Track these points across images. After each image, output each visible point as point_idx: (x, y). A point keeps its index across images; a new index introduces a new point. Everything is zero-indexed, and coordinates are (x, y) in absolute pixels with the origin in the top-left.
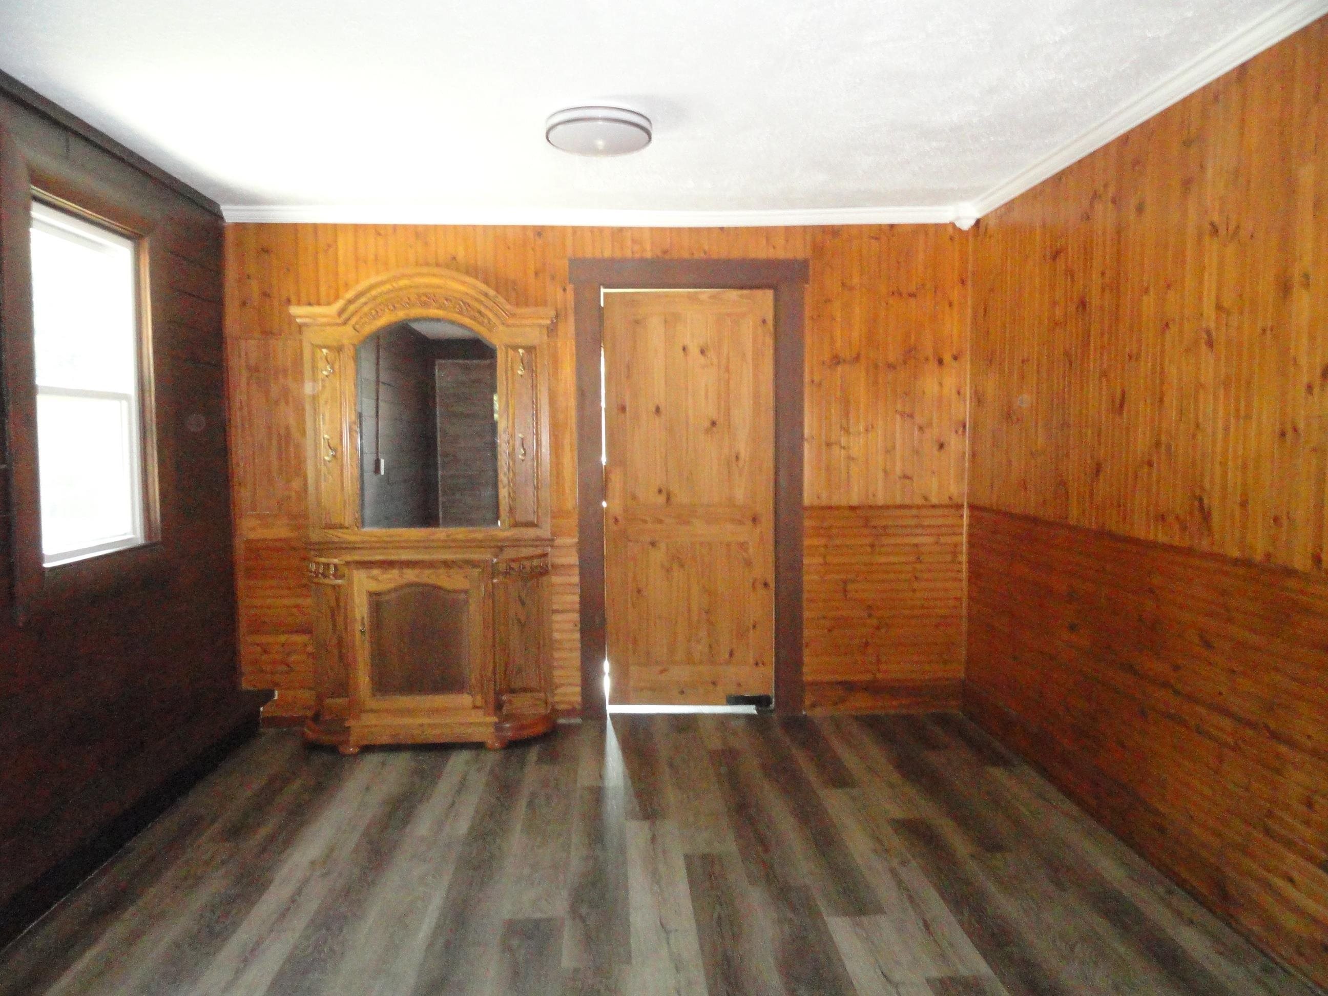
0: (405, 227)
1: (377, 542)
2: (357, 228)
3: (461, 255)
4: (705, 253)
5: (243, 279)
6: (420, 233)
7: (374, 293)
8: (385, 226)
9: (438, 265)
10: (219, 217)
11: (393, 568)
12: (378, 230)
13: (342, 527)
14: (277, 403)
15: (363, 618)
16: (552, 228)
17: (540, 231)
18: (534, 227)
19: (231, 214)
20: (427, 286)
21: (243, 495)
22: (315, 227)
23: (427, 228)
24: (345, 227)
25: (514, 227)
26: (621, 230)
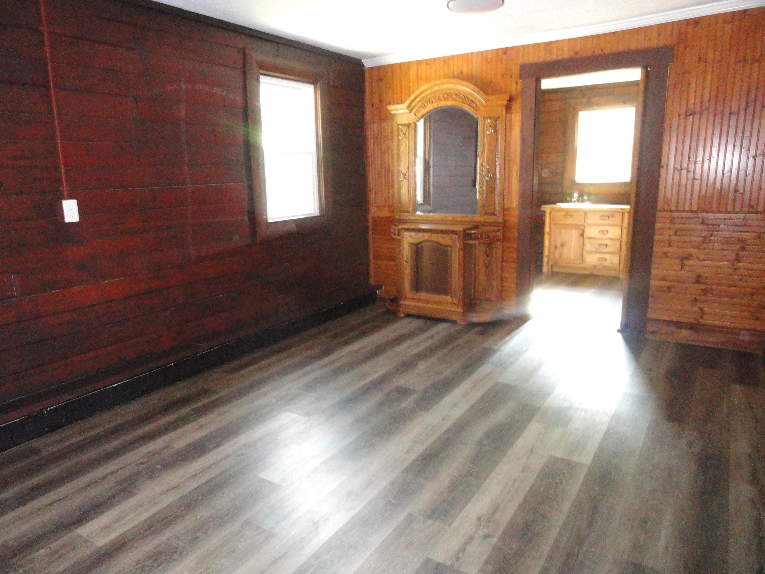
0: (439, 59)
1: (422, 220)
2: (418, 62)
3: (465, 70)
4: (602, 50)
5: (372, 93)
6: (446, 61)
7: (423, 95)
8: (430, 60)
9: (454, 77)
10: (363, 65)
11: (420, 232)
12: (427, 62)
13: (408, 212)
14: (385, 153)
15: (407, 255)
16: (512, 48)
17: (505, 51)
18: (502, 49)
19: (368, 64)
20: (447, 89)
21: (372, 196)
22: (401, 64)
23: (449, 58)
24: (413, 62)
25: (492, 50)
26: (550, 43)
